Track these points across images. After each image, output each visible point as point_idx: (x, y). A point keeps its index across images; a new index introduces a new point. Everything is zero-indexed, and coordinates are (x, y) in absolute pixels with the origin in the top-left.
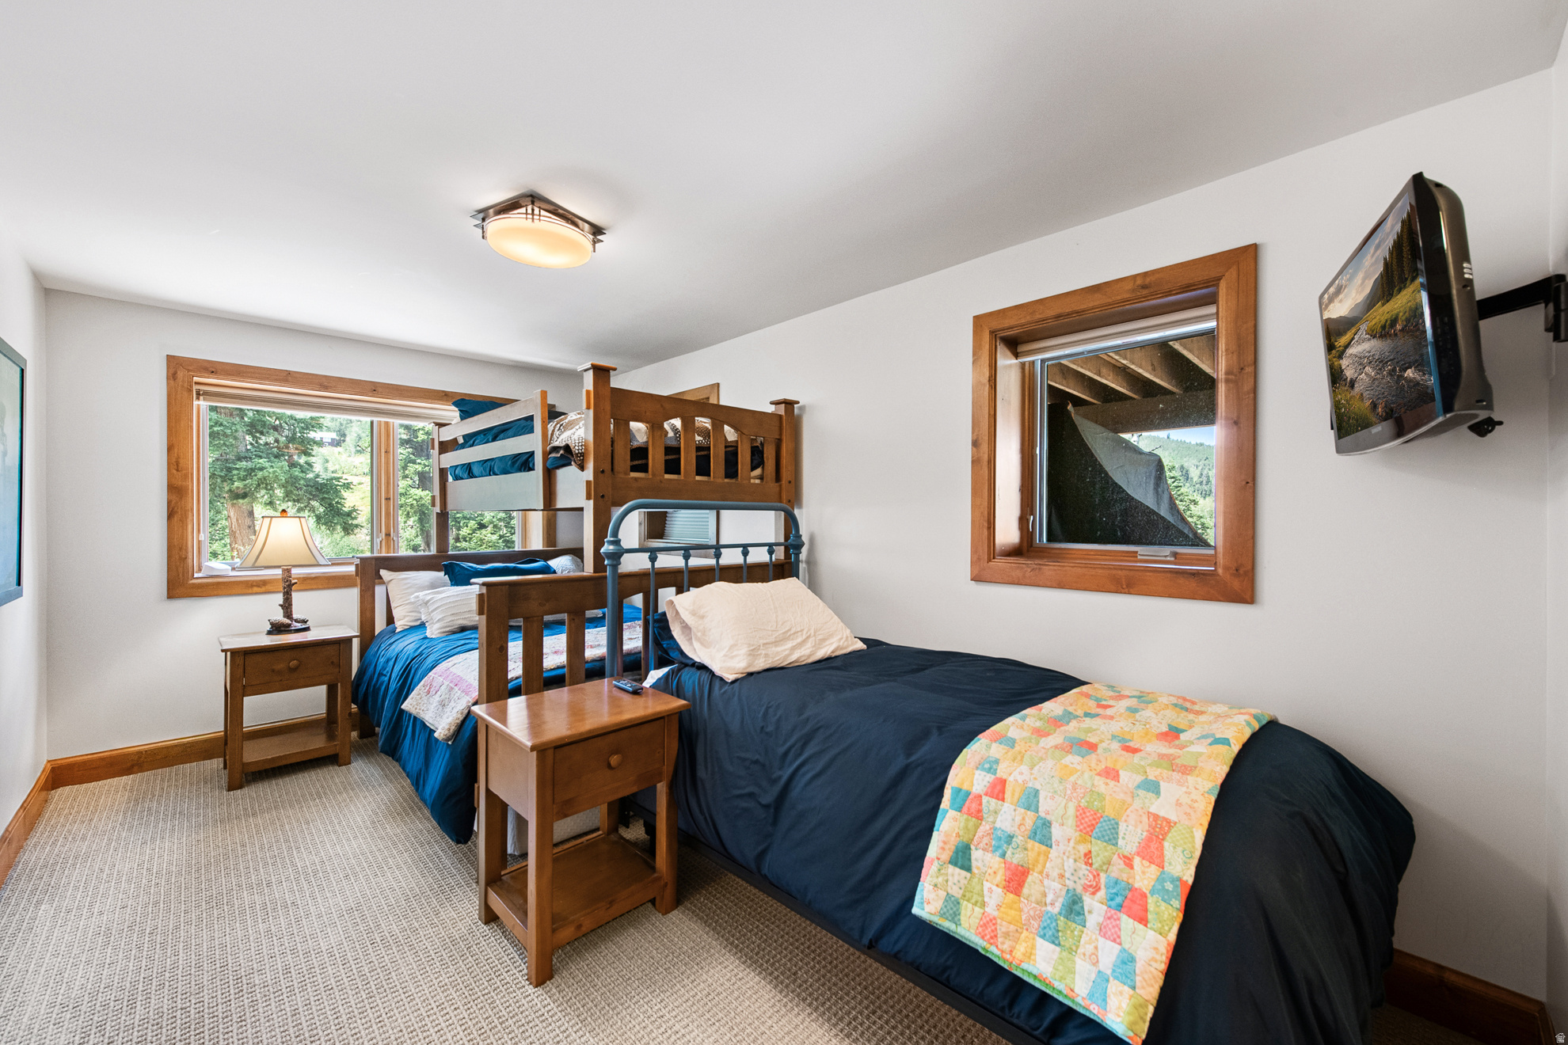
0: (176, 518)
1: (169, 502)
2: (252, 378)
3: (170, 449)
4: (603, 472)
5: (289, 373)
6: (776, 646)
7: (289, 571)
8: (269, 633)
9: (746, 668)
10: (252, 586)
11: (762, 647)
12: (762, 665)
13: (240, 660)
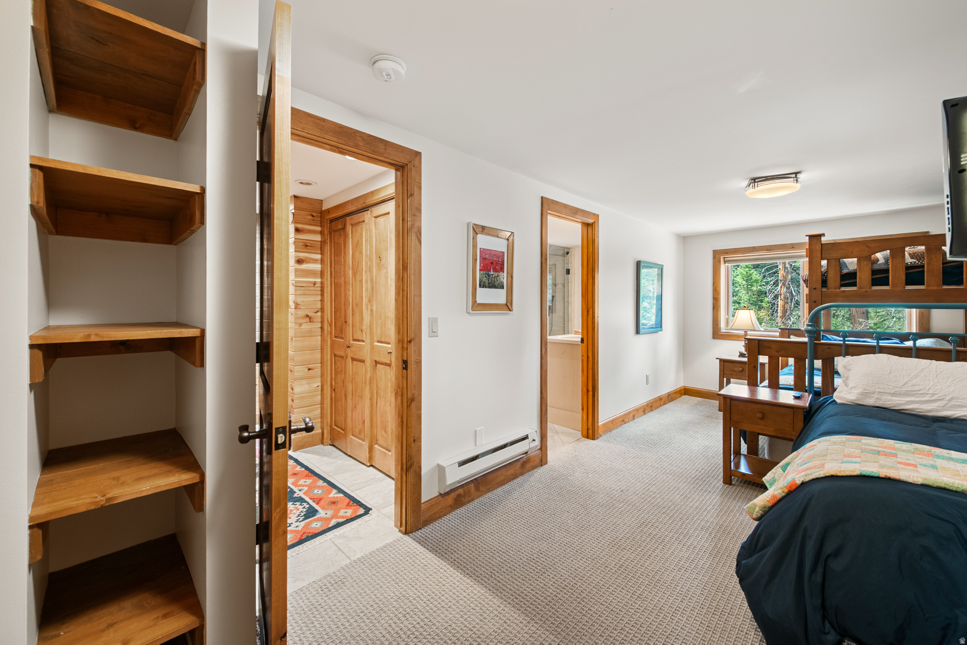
0: (715, 309)
1: (713, 304)
2: (740, 252)
3: (714, 284)
4: (815, 289)
5: (754, 247)
6: (892, 396)
7: (746, 332)
8: (739, 356)
9: (855, 400)
10: (740, 337)
11: (876, 393)
12: (872, 403)
13: (722, 363)
